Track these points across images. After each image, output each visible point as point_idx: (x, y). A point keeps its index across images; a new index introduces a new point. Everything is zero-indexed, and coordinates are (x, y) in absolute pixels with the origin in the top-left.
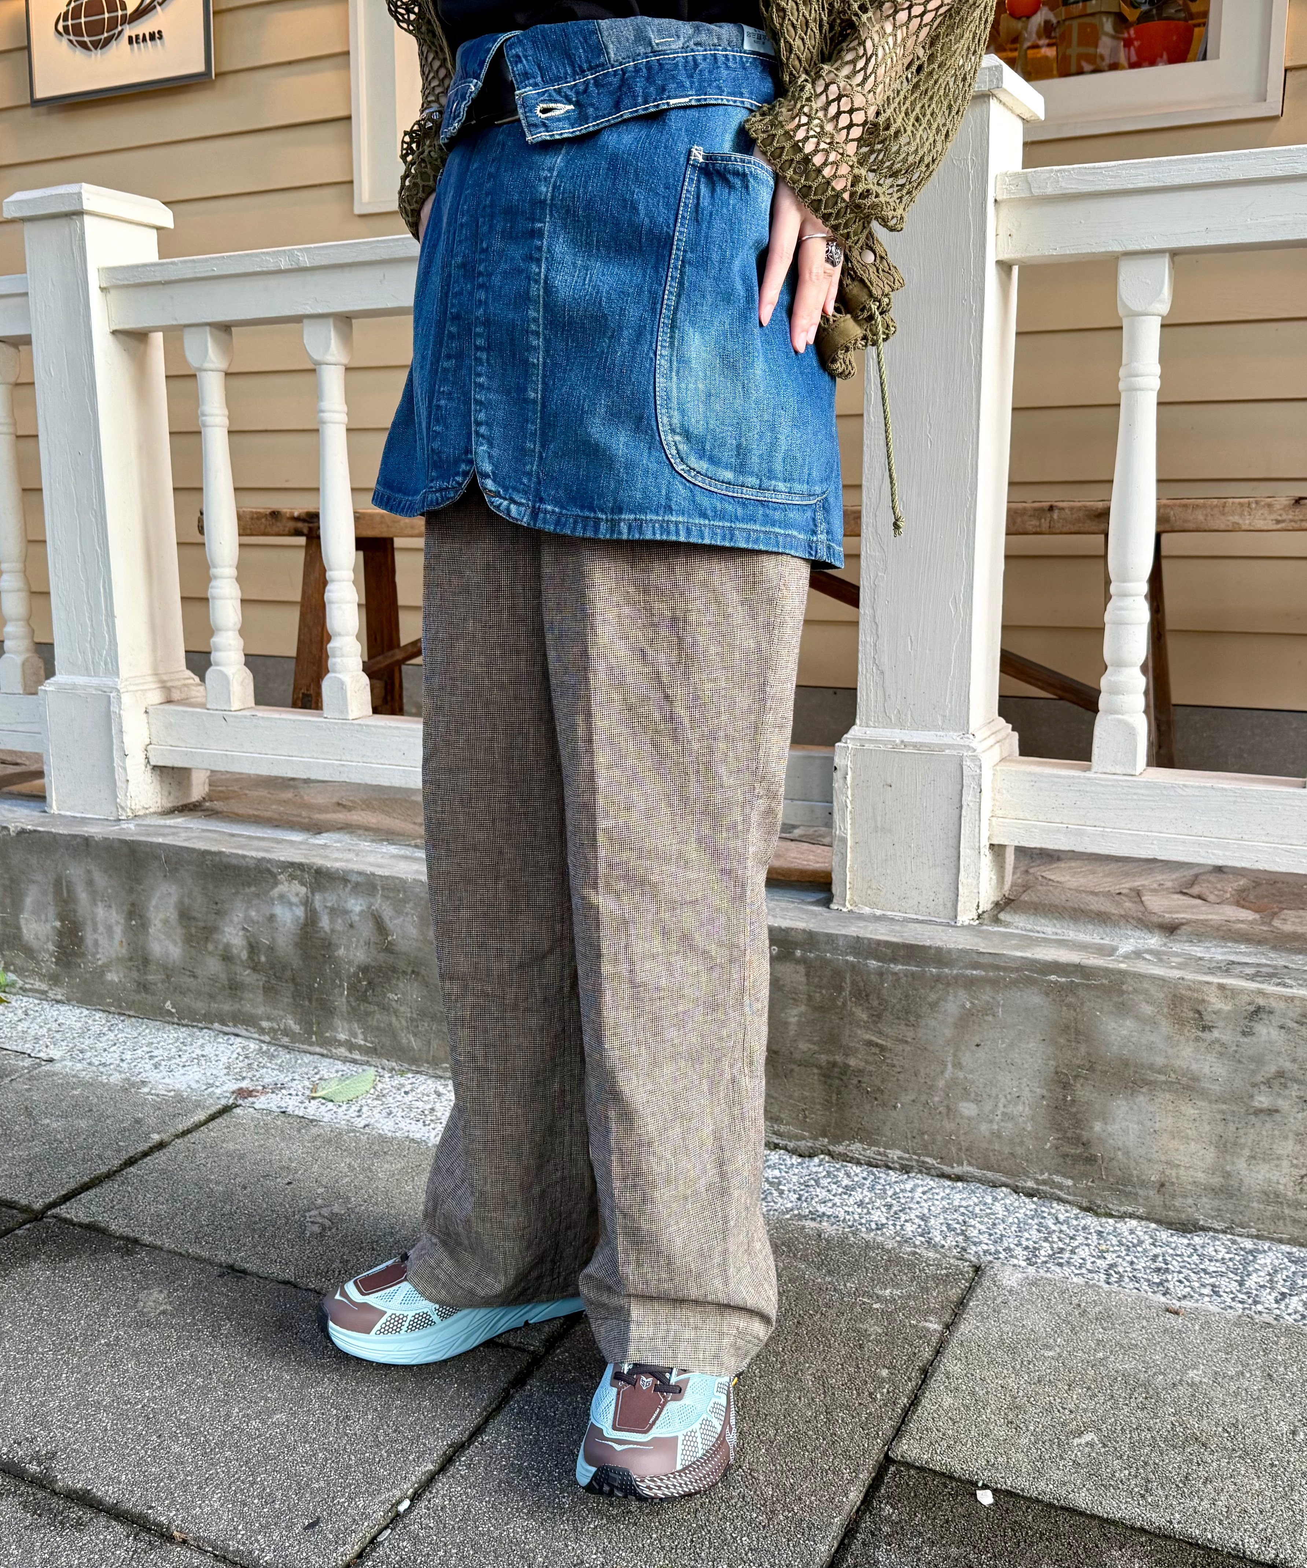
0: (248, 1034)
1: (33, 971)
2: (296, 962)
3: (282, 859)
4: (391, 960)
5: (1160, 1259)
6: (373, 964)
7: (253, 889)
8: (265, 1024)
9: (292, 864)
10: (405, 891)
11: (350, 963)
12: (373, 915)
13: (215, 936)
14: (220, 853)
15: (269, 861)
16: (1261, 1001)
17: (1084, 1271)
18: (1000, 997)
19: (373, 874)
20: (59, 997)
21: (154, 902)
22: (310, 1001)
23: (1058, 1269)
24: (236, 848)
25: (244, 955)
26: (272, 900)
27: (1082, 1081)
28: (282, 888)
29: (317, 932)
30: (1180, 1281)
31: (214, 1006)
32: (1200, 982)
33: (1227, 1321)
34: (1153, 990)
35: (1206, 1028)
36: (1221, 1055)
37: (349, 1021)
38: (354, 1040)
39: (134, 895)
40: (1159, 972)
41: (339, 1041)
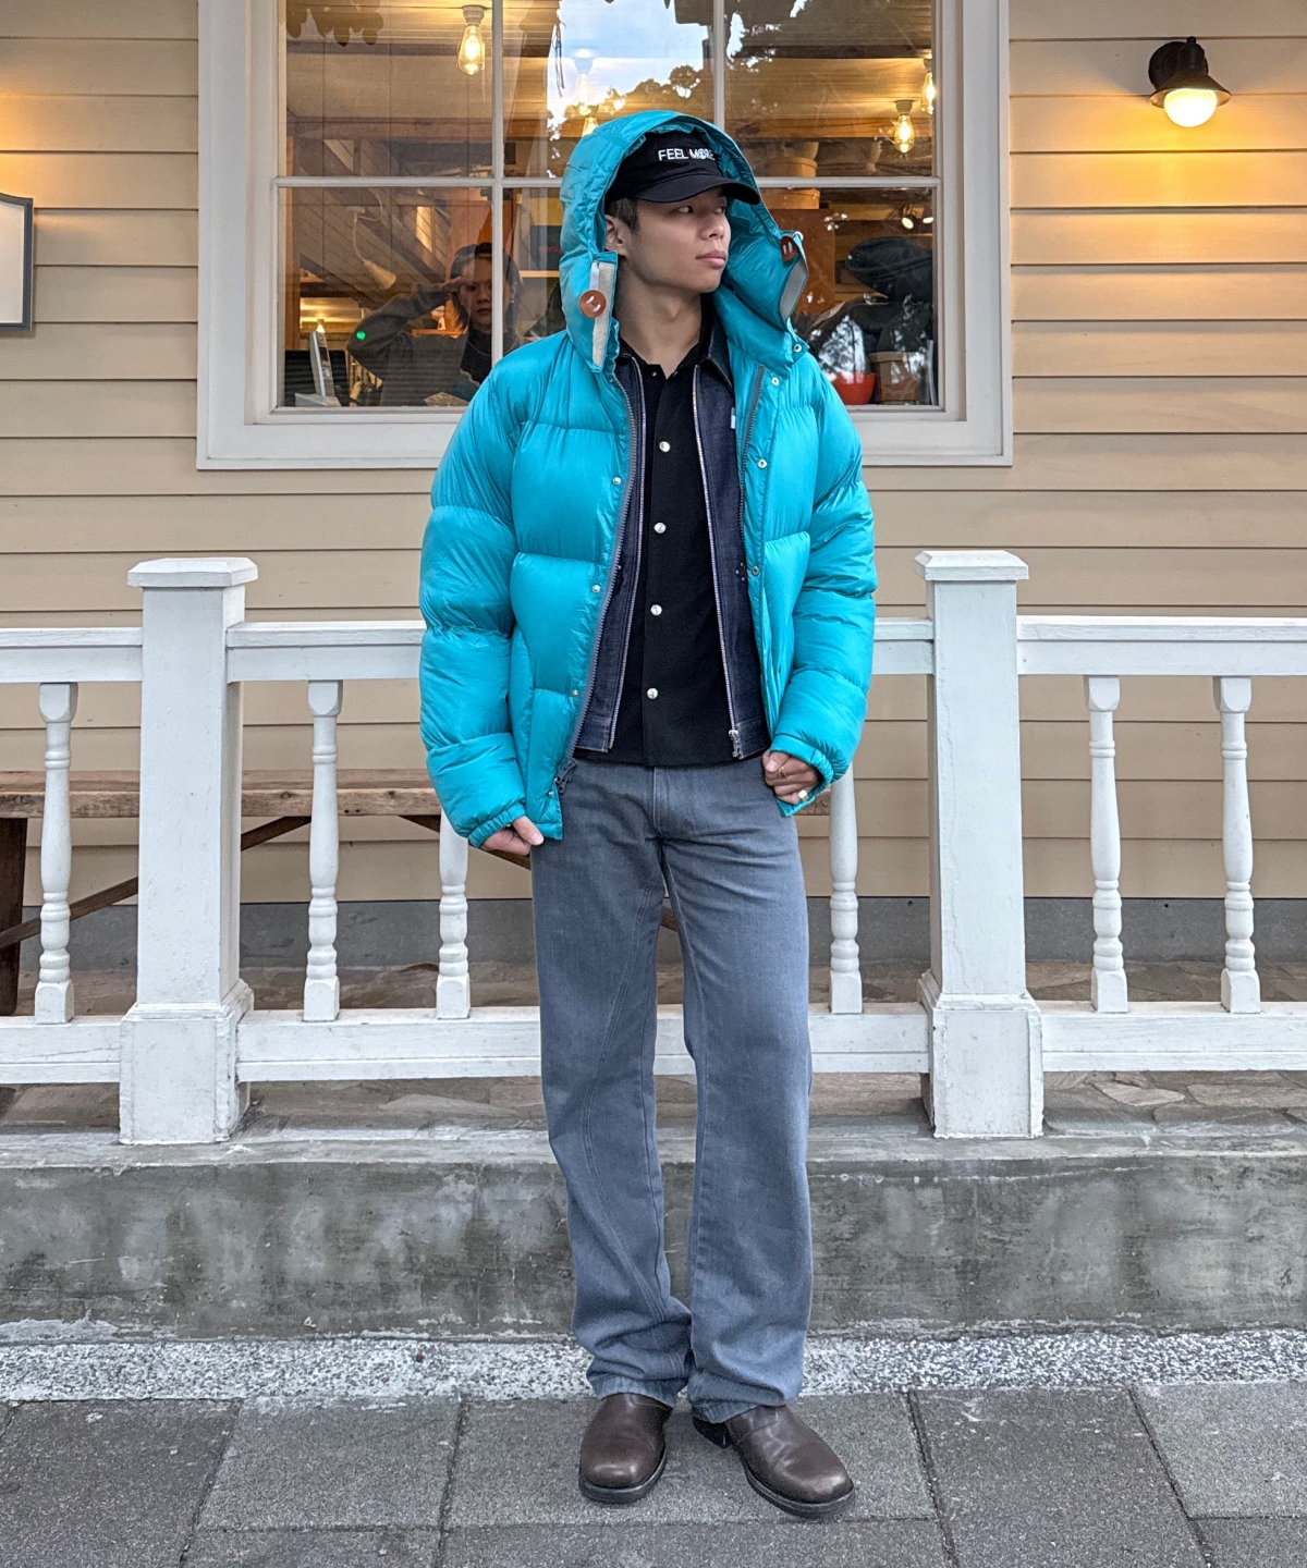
0: (403, 1334)
1: (133, 1313)
2: (460, 1256)
3: (448, 1161)
6: (543, 1247)
7: (414, 1193)
8: (423, 1322)
9: (459, 1165)
11: (520, 1249)
12: (545, 1201)
13: (368, 1245)
15: (436, 1166)
16: (1246, 1164)
18: (1084, 1190)
19: (546, 1164)
20: (169, 1335)
21: (296, 1220)
22: (475, 1290)
25: (401, 1259)
26: (437, 1201)
27: (1142, 1240)
28: (446, 1190)
29: (486, 1225)
31: (363, 1315)
34: (1181, 1167)
35: (1218, 1188)
36: (1227, 1204)
37: (517, 1305)
38: (522, 1321)
39: (272, 1217)
40: (1182, 1154)
41: (506, 1324)
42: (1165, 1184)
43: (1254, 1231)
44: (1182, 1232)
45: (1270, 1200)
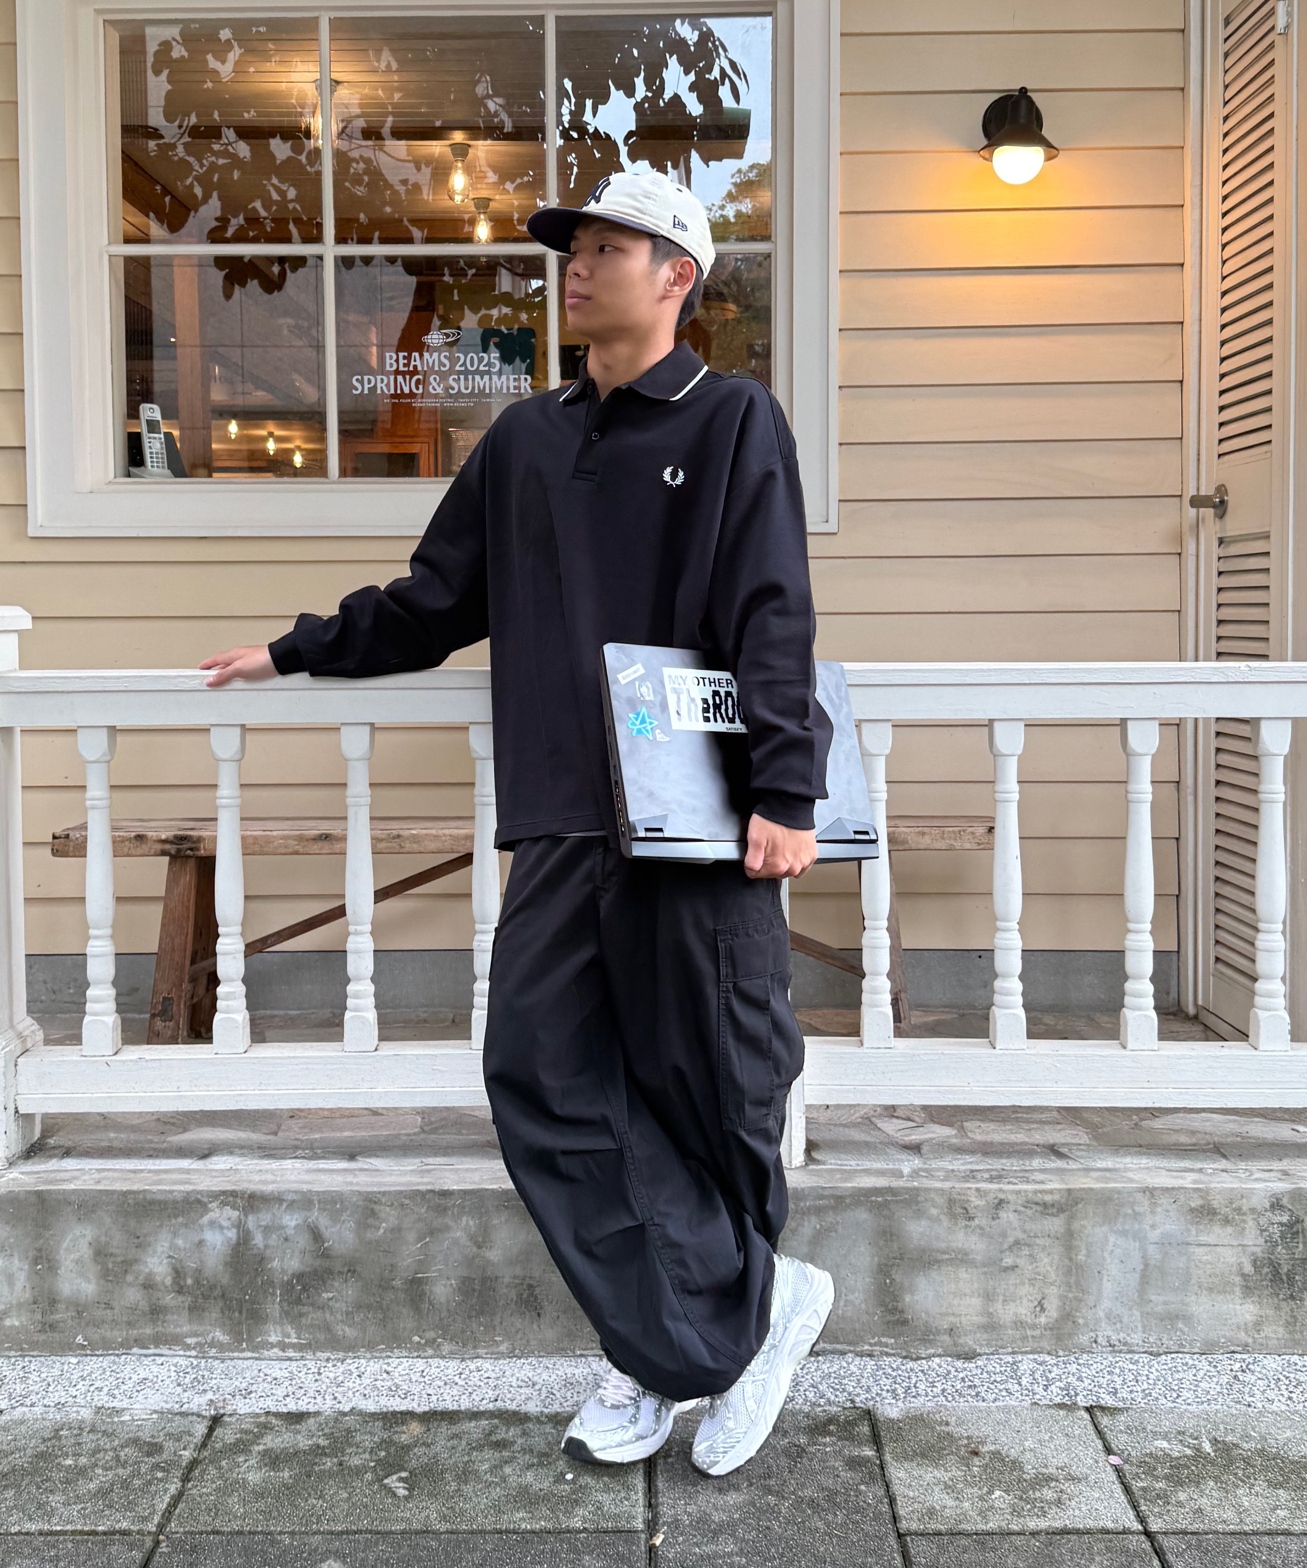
0: (172, 1352)
2: (225, 1280)
3: (214, 1189)
4: (327, 1263)
5: (968, 1379)
6: (308, 1270)
7: (180, 1220)
8: (190, 1341)
9: (224, 1192)
10: (342, 1202)
11: (283, 1271)
12: (308, 1226)
13: (135, 1267)
14: (145, 1191)
15: (201, 1191)
16: (1001, 1196)
17: (931, 1397)
18: (840, 1218)
19: (310, 1191)
21: (65, 1245)
22: (240, 1312)
23: (916, 1400)
25: (168, 1281)
26: (202, 1226)
27: (897, 1268)
28: (213, 1215)
29: (250, 1249)
31: (133, 1332)
32: (964, 1188)
34: (937, 1199)
35: (971, 1219)
36: (982, 1235)
37: (282, 1325)
38: (287, 1340)
39: (42, 1241)
40: (938, 1185)
41: (271, 1343)
42: (919, 1214)
43: (1008, 1261)
44: (938, 1261)
45: (1025, 1231)
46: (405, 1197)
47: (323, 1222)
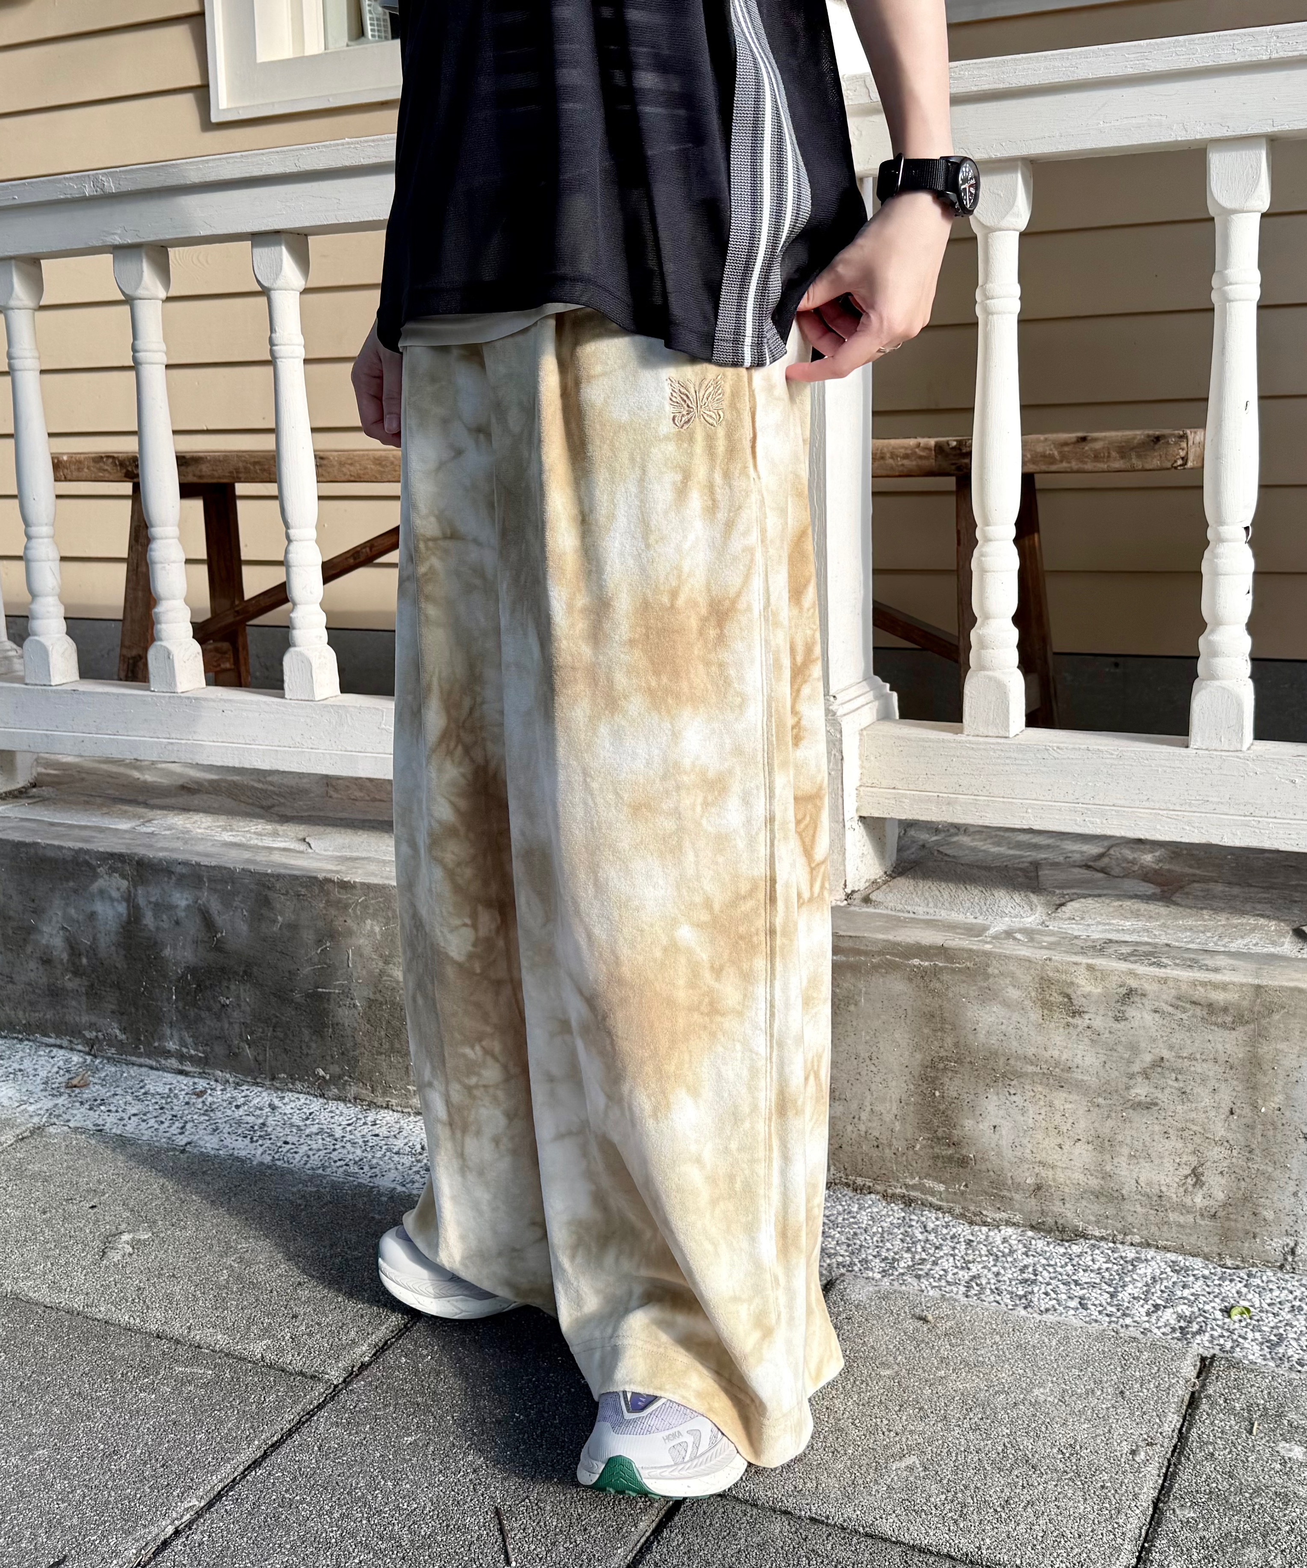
0: (71, 1045)
2: (120, 963)
3: (101, 849)
4: (221, 959)
5: (1030, 1269)
6: (202, 964)
7: (71, 884)
8: (89, 1034)
9: (112, 855)
10: (233, 883)
11: (177, 964)
12: (200, 910)
13: (33, 937)
14: (35, 844)
15: (87, 852)
16: (1133, 983)
17: (943, 1283)
18: (861, 985)
19: (198, 864)
22: (136, 1007)
23: (915, 1282)
24: (54, 839)
25: (65, 956)
26: (92, 895)
27: (950, 1074)
28: (102, 882)
29: (141, 930)
30: (1046, 1294)
32: (1068, 963)
33: (1089, 1336)
34: (1018, 974)
35: (1079, 1013)
36: (1093, 1043)
37: (179, 1029)
38: (184, 1050)
40: (1034, 955)
41: (169, 1051)
42: (989, 996)
43: (1141, 1091)
45: (1170, 1047)
46: (301, 885)
47: (215, 906)
